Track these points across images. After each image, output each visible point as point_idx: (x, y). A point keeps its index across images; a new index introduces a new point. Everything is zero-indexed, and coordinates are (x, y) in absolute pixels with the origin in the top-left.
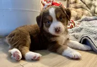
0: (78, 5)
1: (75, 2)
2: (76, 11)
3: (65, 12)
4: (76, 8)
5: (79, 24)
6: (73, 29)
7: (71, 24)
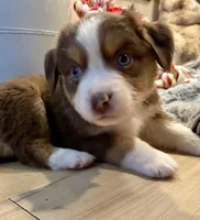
0: (188, 14)
1: (180, 6)
2: (183, 35)
3: (147, 36)
4: (183, 23)
5: (190, 74)
6: (170, 89)
7: (165, 75)
